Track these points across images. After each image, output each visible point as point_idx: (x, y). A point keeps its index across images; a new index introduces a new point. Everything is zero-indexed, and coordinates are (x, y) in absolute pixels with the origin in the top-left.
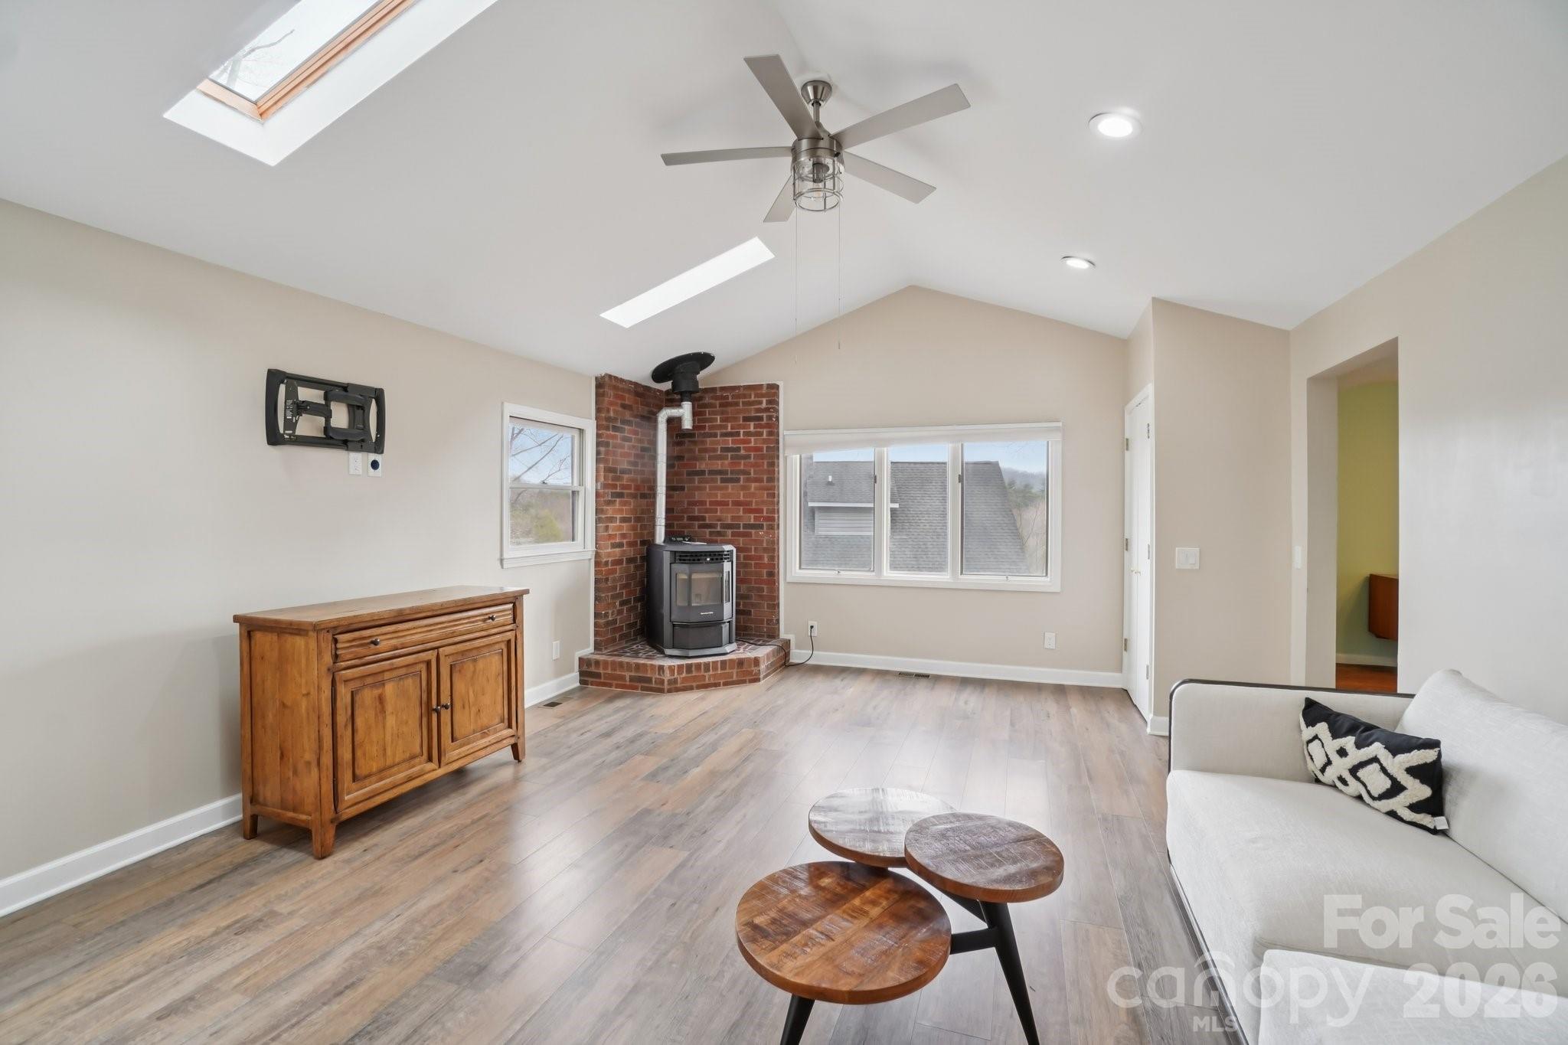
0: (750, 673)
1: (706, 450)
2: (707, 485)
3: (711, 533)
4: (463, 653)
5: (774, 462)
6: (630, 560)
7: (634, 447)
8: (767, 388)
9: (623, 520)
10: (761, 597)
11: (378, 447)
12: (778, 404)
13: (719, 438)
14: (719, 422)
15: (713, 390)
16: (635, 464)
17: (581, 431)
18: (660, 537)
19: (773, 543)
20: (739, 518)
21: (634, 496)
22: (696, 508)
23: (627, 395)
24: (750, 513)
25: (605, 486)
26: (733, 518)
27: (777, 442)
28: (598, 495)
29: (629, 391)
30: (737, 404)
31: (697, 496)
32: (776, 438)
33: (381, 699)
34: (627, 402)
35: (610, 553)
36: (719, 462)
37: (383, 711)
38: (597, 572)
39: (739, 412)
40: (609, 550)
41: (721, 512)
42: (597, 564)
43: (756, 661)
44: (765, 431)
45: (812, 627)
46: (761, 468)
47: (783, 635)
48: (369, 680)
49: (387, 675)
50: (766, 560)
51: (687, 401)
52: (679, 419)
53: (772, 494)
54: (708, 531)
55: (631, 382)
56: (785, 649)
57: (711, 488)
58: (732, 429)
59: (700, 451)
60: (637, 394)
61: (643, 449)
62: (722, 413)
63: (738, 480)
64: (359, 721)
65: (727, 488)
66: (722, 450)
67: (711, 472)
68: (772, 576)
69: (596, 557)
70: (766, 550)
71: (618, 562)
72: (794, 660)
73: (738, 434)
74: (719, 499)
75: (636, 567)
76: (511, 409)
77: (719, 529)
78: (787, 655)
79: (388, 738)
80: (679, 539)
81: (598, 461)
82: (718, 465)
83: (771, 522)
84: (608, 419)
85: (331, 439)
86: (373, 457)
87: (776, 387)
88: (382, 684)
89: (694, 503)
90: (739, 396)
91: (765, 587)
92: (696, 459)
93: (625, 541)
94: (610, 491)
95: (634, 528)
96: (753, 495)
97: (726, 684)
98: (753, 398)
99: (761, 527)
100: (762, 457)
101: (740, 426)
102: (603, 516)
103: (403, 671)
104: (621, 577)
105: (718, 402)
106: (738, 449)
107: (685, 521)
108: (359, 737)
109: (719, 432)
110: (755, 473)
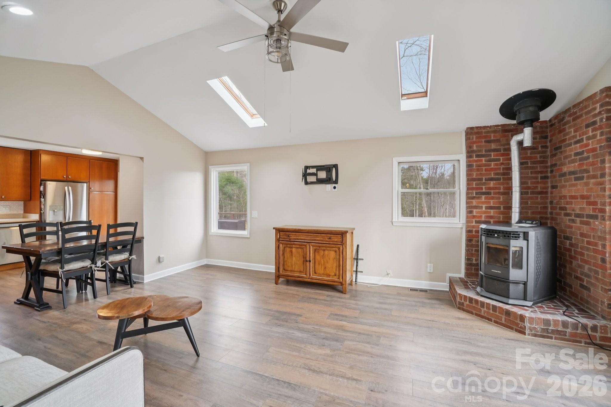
1: (567, 157)
2: (568, 184)
4: (319, 247)
11: (336, 182)
13: (573, 146)
14: (573, 134)
15: (569, 109)
26: (580, 209)
28: (467, 194)
31: (563, 192)
33: (291, 252)
37: (292, 255)
41: (574, 204)
48: (288, 246)
49: (294, 246)
51: (528, 127)
54: (568, 218)
57: (569, 186)
58: (579, 137)
59: (564, 158)
62: (574, 126)
63: (583, 178)
64: (285, 255)
65: (577, 185)
67: (569, 173)
73: (583, 140)
74: (573, 194)
76: (397, 160)
79: (293, 263)
81: (467, 176)
82: (573, 167)
85: (320, 181)
86: (334, 185)
88: (292, 248)
89: (562, 198)
96: (592, 190)
97: (496, 322)
101: (583, 134)
103: (298, 246)
105: (571, 119)
106: (583, 153)
108: (285, 259)
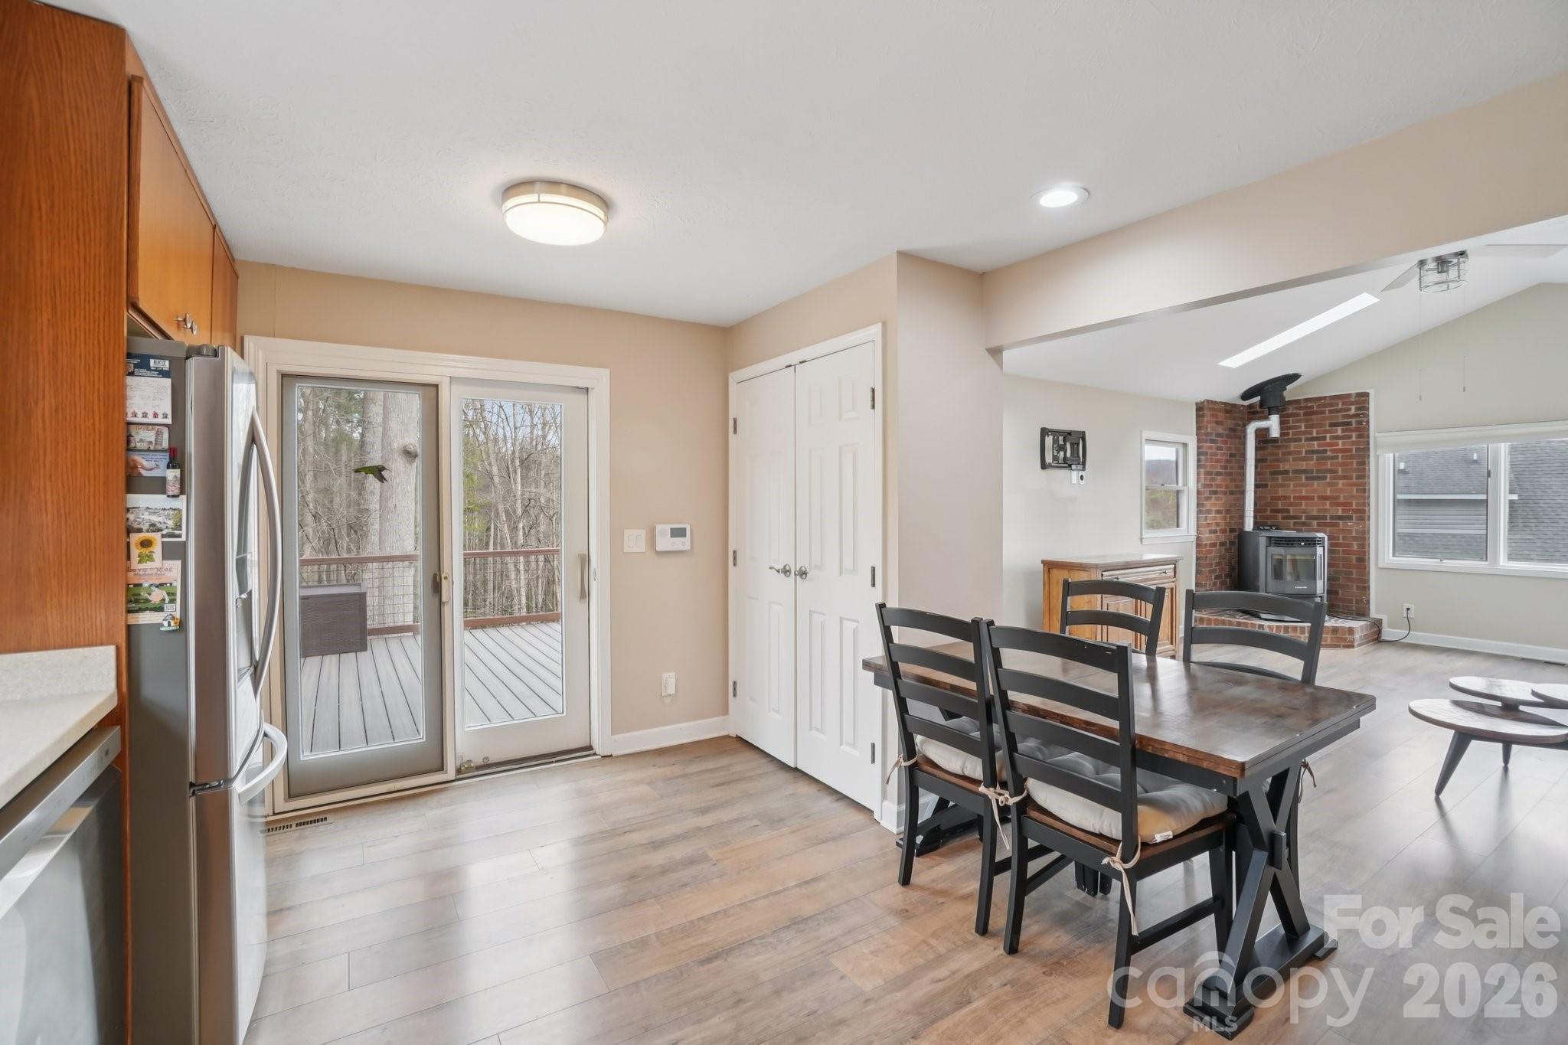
0: (1345, 640)
1: (1290, 453)
2: (1292, 483)
3: (1295, 523)
5: (1365, 461)
6: (1222, 544)
7: (1224, 454)
8: (1356, 396)
9: (1218, 512)
10: (1350, 580)
11: (1083, 466)
12: (1368, 409)
13: (1303, 442)
14: (1303, 429)
15: (1297, 402)
16: (1225, 467)
17: (1185, 445)
18: (1249, 526)
19: (1364, 532)
20: (1326, 510)
21: (1225, 493)
22: (1280, 502)
23: (1219, 413)
24: (1338, 506)
25: (1205, 486)
26: (1319, 511)
27: (1368, 443)
28: (1199, 493)
29: (1220, 410)
30: (1323, 412)
31: (1281, 492)
32: (1367, 440)
34: (1219, 419)
35: (1208, 538)
36: (1304, 463)
38: (1198, 552)
39: (1325, 419)
40: (1207, 535)
41: (1306, 505)
42: (1198, 545)
43: (1351, 631)
44: (1354, 435)
45: (1408, 609)
46: (1349, 467)
47: (1374, 614)
50: (1355, 548)
51: (1276, 414)
52: (1267, 430)
53: (1363, 490)
54: (1292, 521)
55: (1222, 403)
56: (1377, 625)
57: (1296, 486)
58: (1317, 434)
59: (1283, 454)
60: (1227, 412)
61: (1232, 455)
62: (1307, 421)
63: (1325, 478)
65: (1313, 485)
66: (1307, 452)
67: (1296, 472)
68: (1362, 561)
69: (1197, 540)
70: (1355, 539)
71: (1213, 545)
72: (1384, 637)
73: (1324, 438)
74: (1304, 494)
75: (1227, 550)
76: (1147, 434)
77: (1303, 520)
78: (1379, 632)
80: (1266, 528)
81: (1199, 467)
82: (1303, 465)
83: (1362, 515)
84: (1207, 434)
85: (1066, 464)
86: (1081, 473)
87: (1367, 395)
89: (1278, 498)
90: (1324, 405)
91: (1354, 571)
92: (1279, 461)
93: (1218, 529)
94: (1209, 489)
95: (1225, 519)
96: (1341, 491)
98: (1340, 406)
99: (1350, 518)
100: (1351, 457)
101: (1326, 432)
102: (1204, 509)
104: (1215, 557)
105: (1302, 412)
106: (1325, 451)
107: (1269, 513)
109: (1303, 437)
110: (1342, 471)
